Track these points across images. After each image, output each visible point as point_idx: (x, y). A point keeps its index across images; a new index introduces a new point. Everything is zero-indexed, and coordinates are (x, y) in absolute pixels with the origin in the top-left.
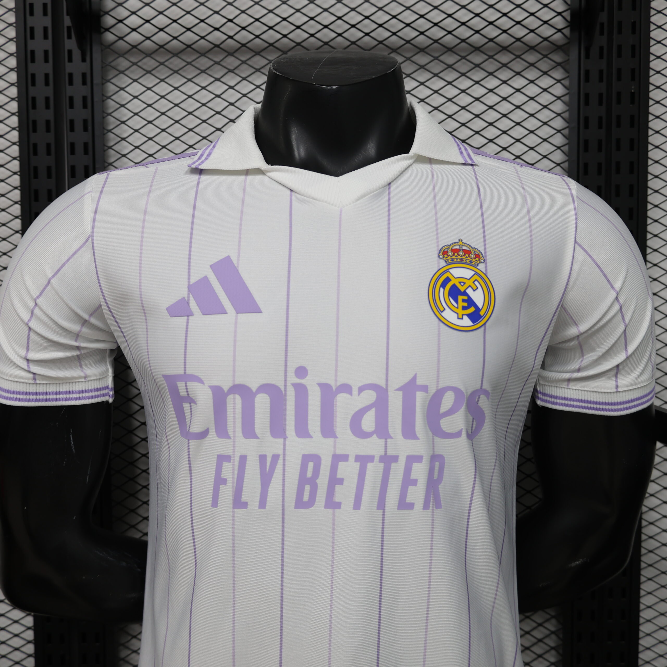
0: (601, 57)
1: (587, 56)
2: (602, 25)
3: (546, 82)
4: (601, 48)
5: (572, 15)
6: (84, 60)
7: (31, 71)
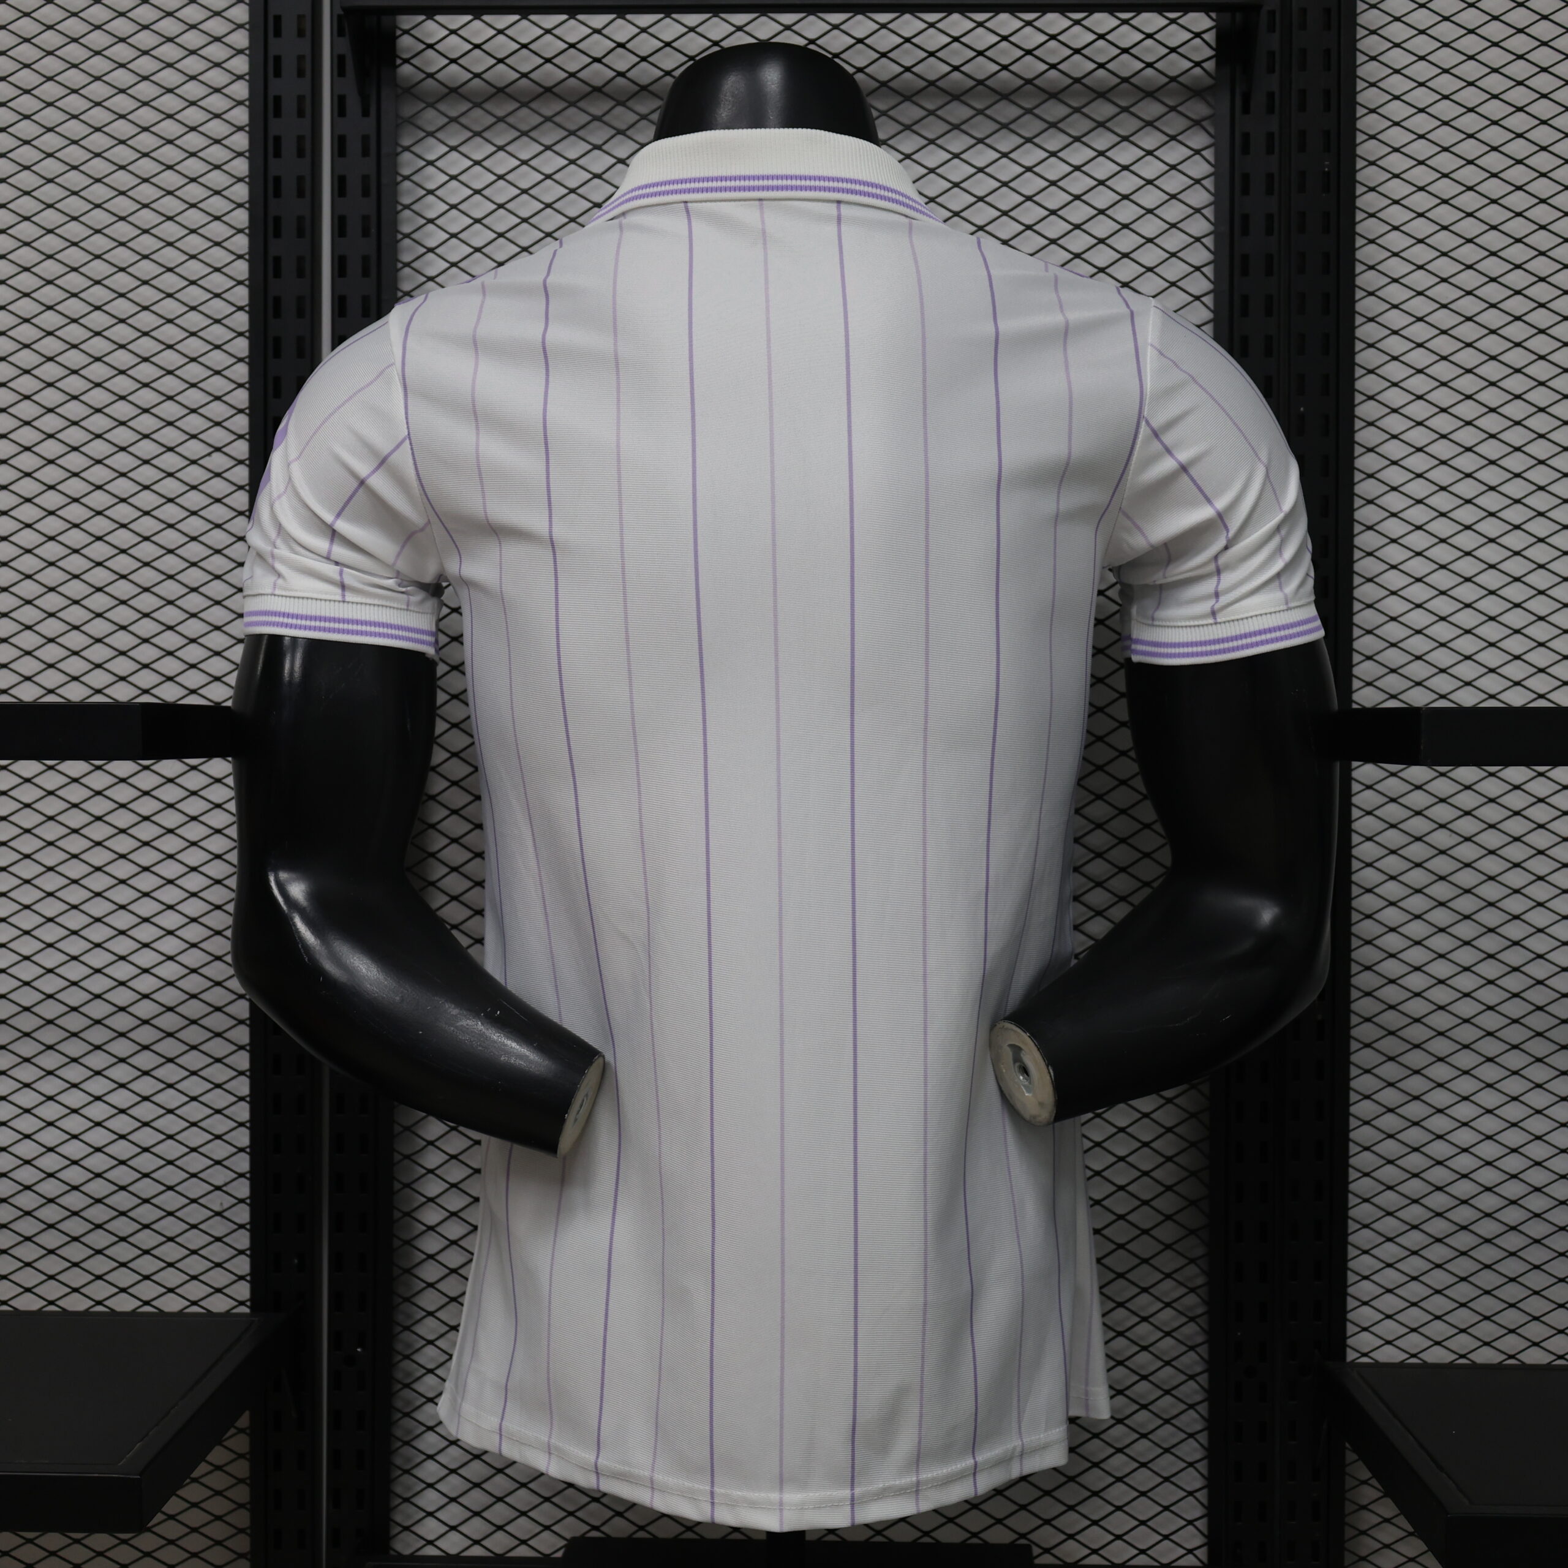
0: (1271, 110)
1: (1246, 110)
2: (1271, 54)
3: (1174, 153)
4: (1271, 96)
5: (1219, 38)
6: (366, 113)
7: (273, 131)
